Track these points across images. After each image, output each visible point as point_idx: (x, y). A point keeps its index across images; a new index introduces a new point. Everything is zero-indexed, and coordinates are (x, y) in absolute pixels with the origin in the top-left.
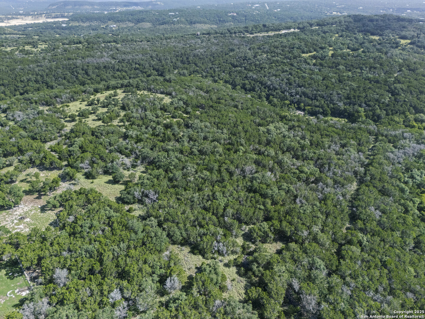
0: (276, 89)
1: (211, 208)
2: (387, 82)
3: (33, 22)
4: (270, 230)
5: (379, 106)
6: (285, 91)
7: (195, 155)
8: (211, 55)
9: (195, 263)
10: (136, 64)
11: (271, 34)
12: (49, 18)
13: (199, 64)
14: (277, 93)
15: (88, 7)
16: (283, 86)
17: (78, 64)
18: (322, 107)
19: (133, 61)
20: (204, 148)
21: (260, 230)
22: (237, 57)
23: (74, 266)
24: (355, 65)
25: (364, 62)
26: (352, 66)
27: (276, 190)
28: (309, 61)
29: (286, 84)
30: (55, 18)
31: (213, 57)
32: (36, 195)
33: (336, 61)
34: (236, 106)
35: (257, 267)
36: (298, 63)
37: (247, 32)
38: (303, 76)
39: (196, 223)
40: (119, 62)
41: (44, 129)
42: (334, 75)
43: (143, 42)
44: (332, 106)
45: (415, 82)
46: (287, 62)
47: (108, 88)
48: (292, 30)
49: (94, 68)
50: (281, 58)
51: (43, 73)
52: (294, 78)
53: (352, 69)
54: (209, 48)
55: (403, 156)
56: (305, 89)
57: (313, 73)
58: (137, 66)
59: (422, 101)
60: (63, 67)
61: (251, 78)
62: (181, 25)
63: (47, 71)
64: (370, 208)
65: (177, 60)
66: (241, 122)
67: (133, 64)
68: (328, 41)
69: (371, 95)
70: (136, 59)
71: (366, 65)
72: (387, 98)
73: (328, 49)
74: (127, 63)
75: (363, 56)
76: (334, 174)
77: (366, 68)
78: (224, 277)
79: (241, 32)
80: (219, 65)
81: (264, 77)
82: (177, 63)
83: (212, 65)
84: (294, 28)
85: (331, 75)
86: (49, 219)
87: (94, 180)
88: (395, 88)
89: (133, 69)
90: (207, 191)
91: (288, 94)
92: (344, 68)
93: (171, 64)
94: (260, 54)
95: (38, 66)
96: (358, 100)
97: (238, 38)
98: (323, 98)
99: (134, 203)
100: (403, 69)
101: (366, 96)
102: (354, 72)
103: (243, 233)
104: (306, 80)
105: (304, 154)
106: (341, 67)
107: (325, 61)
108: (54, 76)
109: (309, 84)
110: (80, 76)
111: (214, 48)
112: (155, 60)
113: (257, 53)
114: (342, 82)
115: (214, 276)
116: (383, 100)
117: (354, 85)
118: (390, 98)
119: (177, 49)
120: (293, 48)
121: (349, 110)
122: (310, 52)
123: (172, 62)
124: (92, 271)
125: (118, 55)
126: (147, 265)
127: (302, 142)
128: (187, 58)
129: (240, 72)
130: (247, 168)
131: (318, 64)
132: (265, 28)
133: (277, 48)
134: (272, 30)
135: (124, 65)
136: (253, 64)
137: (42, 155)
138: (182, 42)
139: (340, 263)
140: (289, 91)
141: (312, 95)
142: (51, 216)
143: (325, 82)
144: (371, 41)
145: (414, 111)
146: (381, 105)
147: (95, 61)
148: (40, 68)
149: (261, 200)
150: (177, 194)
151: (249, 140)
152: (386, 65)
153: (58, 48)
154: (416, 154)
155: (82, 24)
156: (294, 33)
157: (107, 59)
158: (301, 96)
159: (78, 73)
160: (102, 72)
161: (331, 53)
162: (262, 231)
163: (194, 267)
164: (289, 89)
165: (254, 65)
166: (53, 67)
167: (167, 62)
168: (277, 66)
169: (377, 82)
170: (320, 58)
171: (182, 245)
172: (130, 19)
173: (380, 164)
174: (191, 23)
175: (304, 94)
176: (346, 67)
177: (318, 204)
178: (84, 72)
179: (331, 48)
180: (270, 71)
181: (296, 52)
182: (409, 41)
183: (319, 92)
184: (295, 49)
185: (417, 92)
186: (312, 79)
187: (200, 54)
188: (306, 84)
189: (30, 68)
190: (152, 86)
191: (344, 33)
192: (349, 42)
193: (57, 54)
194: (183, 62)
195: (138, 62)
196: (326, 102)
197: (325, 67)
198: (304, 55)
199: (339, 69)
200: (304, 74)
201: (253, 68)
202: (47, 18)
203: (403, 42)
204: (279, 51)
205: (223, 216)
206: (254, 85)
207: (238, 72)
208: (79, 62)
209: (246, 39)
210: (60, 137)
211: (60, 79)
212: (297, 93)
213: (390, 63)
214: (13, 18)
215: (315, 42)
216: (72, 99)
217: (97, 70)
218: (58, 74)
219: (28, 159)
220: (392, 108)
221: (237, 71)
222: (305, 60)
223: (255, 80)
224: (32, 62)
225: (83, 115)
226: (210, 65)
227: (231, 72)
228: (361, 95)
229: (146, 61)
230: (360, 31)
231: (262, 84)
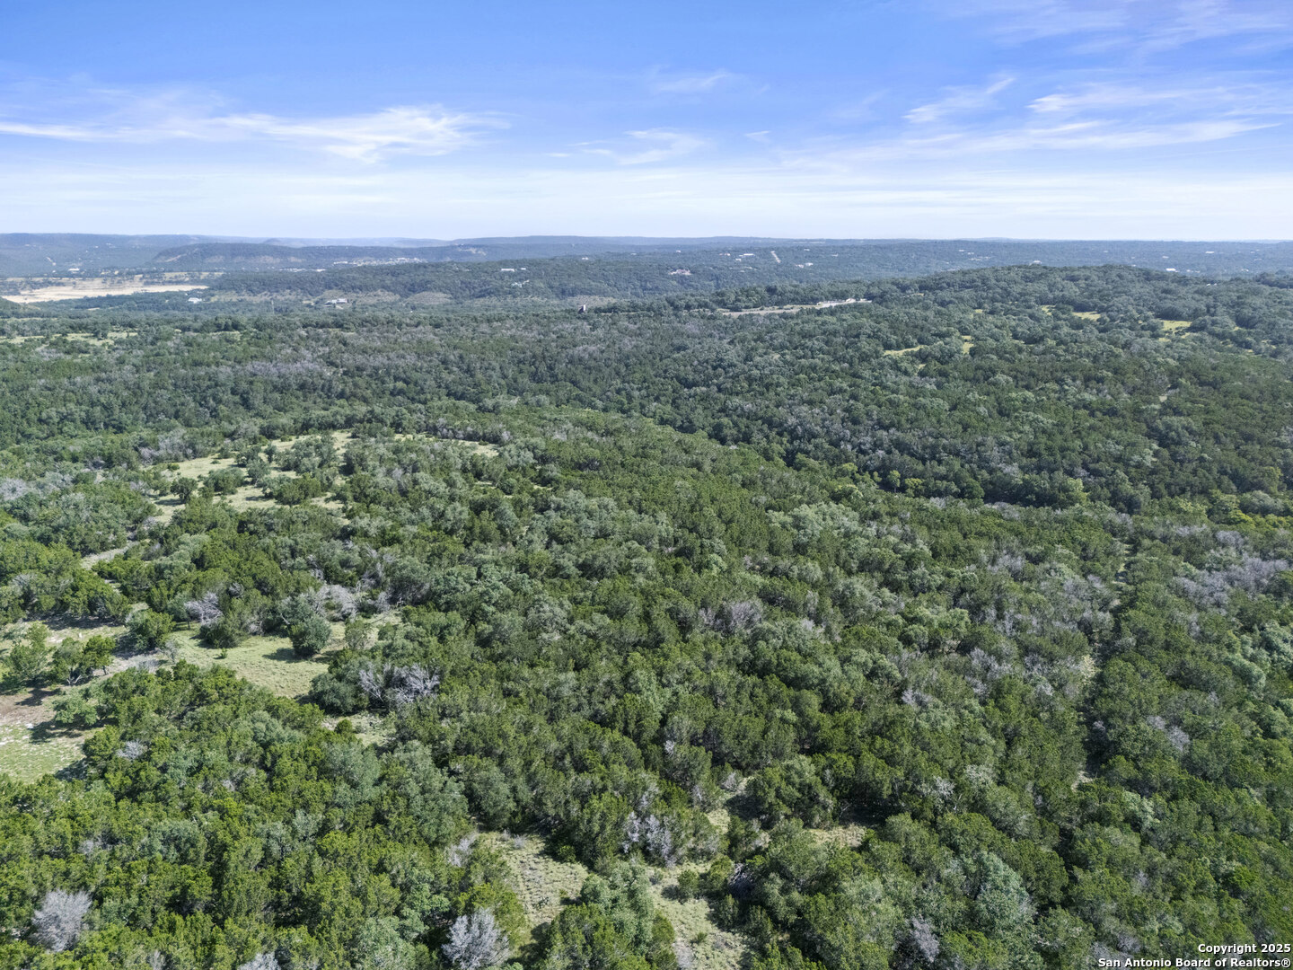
0: (815, 437)
1: (618, 717)
2: (1141, 412)
3: (103, 294)
4: (823, 780)
5: (1126, 473)
6: (842, 439)
7: (568, 577)
8: (619, 361)
9: (559, 886)
10: (396, 379)
11: (791, 309)
12: (153, 283)
13: (584, 384)
14: (816, 447)
15: (270, 259)
16: (836, 426)
17: (222, 378)
18: (957, 480)
19: (388, 373)
20: (595, 557)
21: (788, 780)
22: (696, 363)
23: (117, 883)
24: (1041, 374)
25: (1066, 366)
26: (1033, 375)
27: (833, 664)
28: (904, 365)
29: (843, 422)
30: (170, 282)
31: (627, 366)
32: (25, 694)
33: (985, 364)
34: (698, 466)
35: (784, 891)
36: (873, 370)
37: (723, 304)
38: (890, 401)
39: (568, 760)
40: (345, 373)
41: (85, 514)
42: (984, 398)
43: (421, 327)
44: (985, 475)
45: (1223, 413)
46: (842, 370)
47: (305, 428)
48: (851, 301)
49: (270, 388)
50: (823, 360)
51: (112, 398)
52: (866, 405)
53: (1032, 381)
54: (614, 343)
55: (1228, 587)
56: (899, 434)
57: (921, 393)
58: (400, 384)
59: (1253, 459)
60: (175, 385)
61: (739, 411)
62: (535, 299)
63: (125, 394)
64: (1151, 719)
65: (521, 372)
66: (713, 500)
67: (387, 379)
68: (957, 319)
69: (1100, 445)
70: (397, 367)
71: (1073, 374)
72: (1148, 455)
73: (959, 338)
74: (370, 376)
75: (1060, 352)
76: (1017, 626)
77: (1074, 379)
78: (664, 929)
79: (706, 305)
80: (644, 382)
81: (777, 406)
82: (520, 380)
83: (623, 382)
84: (857, 297)
85: (974, 397)
86: (58, 760)
87: (230, 652)
88: (1169, 427)
89: (388, 392)
90: (605, 669)
91: (849, 447)
92: (1011, 379)
93: (503, 382)
94: (760, 351)
95: (98, 380)
96: (1064, 457)
97: (696, 320)
98: (957, 454)
99: (356, 710)
100: (1183, 381)
101: (1086, 448)
102: (1042, 389)
103: (729, 796)
104: (900, 409)
105: (917, 576)
106: (1001, 378)
107: (951, 365)
108: (145, 408)
109: (911, 421)
110: (222, 407)
111: (628, 344)
112: (455, 369)
113: (754, 349)
114: (1008, 416)
115: (628, 916)
116: (1136, 458)
117: (1047, 421)
118: (1156, 454)
119: (520, 344)
120: (857, 336)
121: (1039, 486)
122: (908, 346)
123: (505, 377)
124: (180, 904)
125: (346, 356)
126: (385, 880)
127: (908, 547)
128: (550, 368)
129: (704, 398)
130: (738, 608)
131: (933, 373)
132: (774, 295)
133: (810, 336)
134: (793, 301)
135: (360, 381)
136: (742, 377)
137: (66, 580)
138: (535, 326)
139: (1073, 879)
140: (854, 439)
141: (924, 448)
142: (67, 750)
143: (957, 413)
144: (1078, 325)
145: (1234, 487)
146: (1132, 470)
147: (274, 370)
148: (108, 386)
149: (787, 693)
150: (503, 677)
151: (739, 543)
152: (1131, 371)
153: (168, 339)
154: (1265, 581)
155: (247, 298)
156: (856, 307)
157: (310, 366)
158: (889, 452)
159: (219, 402)
160: (294, 400)
161: (966, 347)
162: (793, 785)
163: (556, 900)
164: (853, 433)
165: (746, 379)
166: (146, 385)
167: (491, 376)
168: (812, 379)
169: (1112, 412)
170: (937, 359)
171: (516, 830)
172: (388, 282)
173: (1162, 605)
174: (563, 293)
175: (901, 446)
176: (1015, 377)
177: (978, 708)
178: (237, 398)
179: (968, 337)
180: (792, 392)
181: (865, 345)
182: (1187, 324)
183: (944, 441)
184: (863, 338)
185: (1234, 436)
186: (917, 407)
187: (587, 357)
188: (903, 419)
189: (75, 384)
190: (442, 420)
191: (998, 305)
192: (1013, 323)
193: (162, 351)
194: (535, 377)
195: (403, 376)
196: (967, 466)
197: (955, 378)
198: (889, 353)
199: (994, 384)
200: (893, 397)
201: (742, 387)
202: (147, 284)
203: (1168, 325)
204: (817, 344)
205: (659, 740)
206: (747, 427)
207: (698, 398)
208: (225, 372)
209: (718, 322)
210: (134, 539)
211: (162, 417)
212: (877, 445)
213: (1141, 366)
214: (47, 284)
215: (920, 323)
216: (190, 451)
217: (277, 395)
218: (156, 402)
219: (19, 592)
220: (1168, 480)
221: (696, 394)
222: (895, 363)
223: (752, 417)
224: (82, 369)
225: (218, 485)
226: (617, 383)
227: (679, 398)
228: (1070, 444)
229: (429, 372)
230: (1042, 302)
231: (771, 424)
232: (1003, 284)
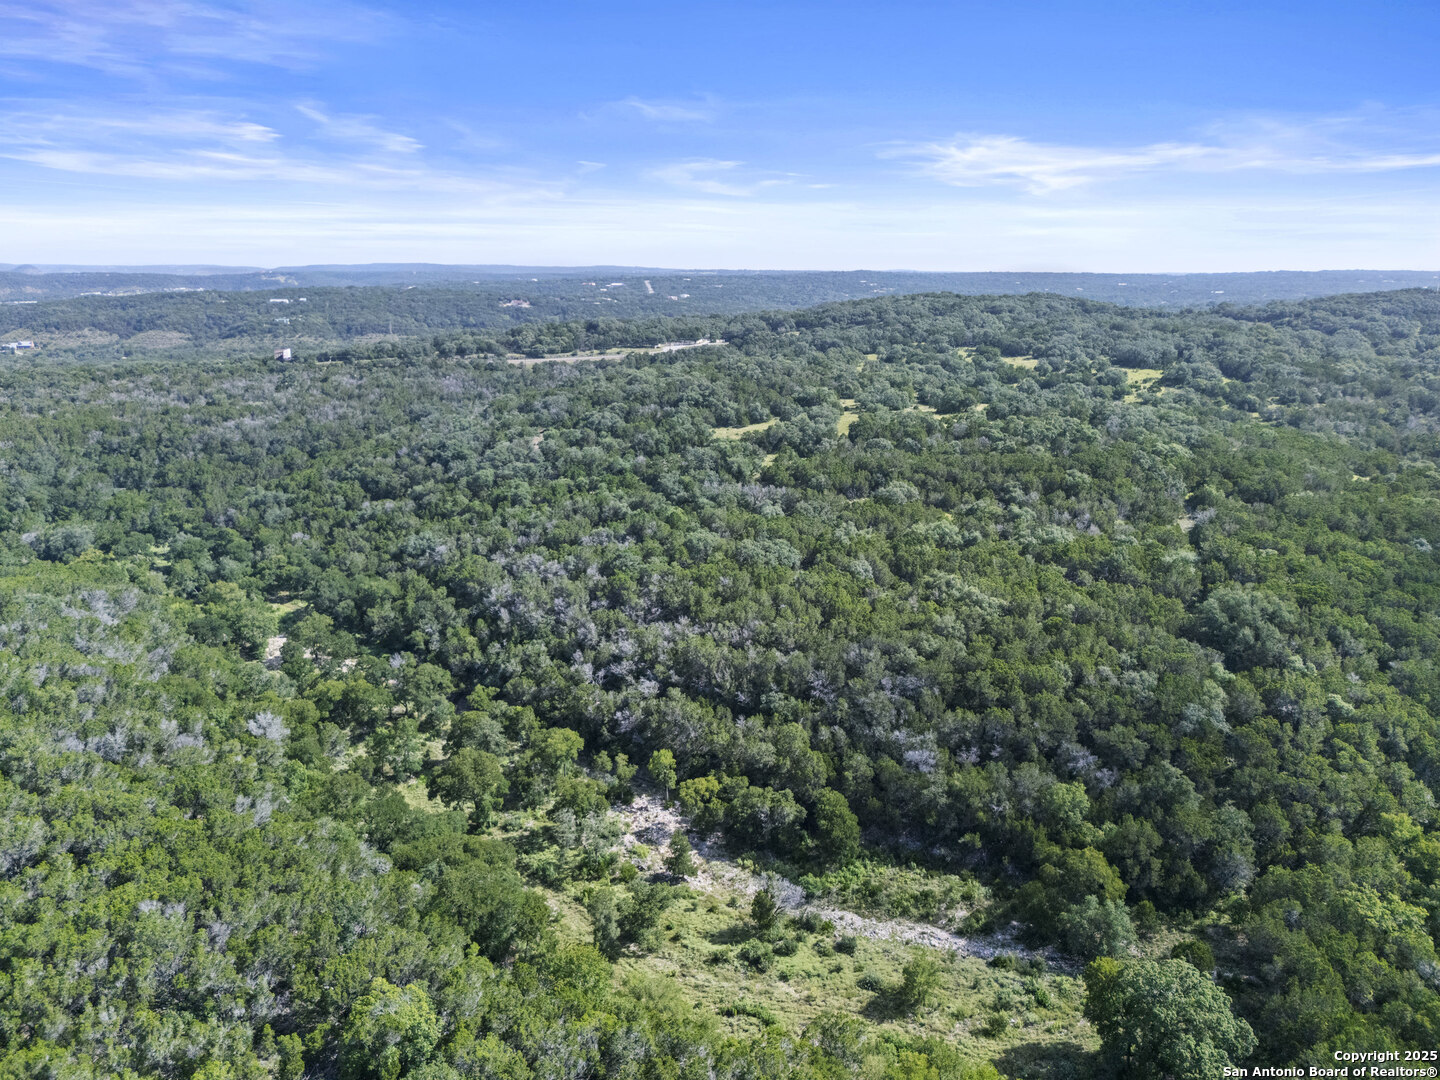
0: (530, 634)
2: (1167, 569)
5: (1181, 761)
6: (581, 645)
8: (301, 444)
11: (614, 355)
16: (573, 611)
18: (798, 782)
22: (404, 450)
24: (968, 477)
25: (1008, 460)
26: (953, 480)
28: (738, 460)
29: (593, 597)
33: (871, 458)
36: (684, 470)
37: (516, 347)
38: (690, 547)
42: (867, 534)
44: (860, 761)
45: (1322, 573)
46: (635, 470)
48: (702, 342)
50: (608, 448)
52: (647, 556)
53: (953, 493)
54: (303, 412)
56: (693, 634)
57: (753, 524)
61: (423, 560)
68: (836, 372)
69: (1106, 670)
71: (1025, 477)
72: (1213, 693)
73: (835, 405)
75: (996, 433)
77: (1026, 490)
79: (489, 349)
80: (307, 487)
84: (712, 338)
85: (849, 532)
88: (1232, 611)
91: (588, 669)
92: (915, 491)
94: (515, 430)
96: (1035, 711)
97: (463, 371)
98: (805, 694)
100: (1215, 491)
101: (1079, 680)
102: (971, 512)
104: (705, 569)
106: (898, 488)
107: (817, 459)
109: (724, 597)
111: (328, 415)
113: (506, 426)
114: (911, 578)
116: (1193, 710)
117: (987, 597)
120: (675, 404)
121: (987, 809)
122: (754, 420)
129: (384, 525)
131: (784, 476)
132: (597, 335)
133: (599, 401)
134: (623, 343)
136: (464, 481)
141: (738, 673)
143: (814, 577)
144: (1009, 378)
146: (1191, 747)
152: (1121, 472)
156: (704, 350)
158: (663, 689)
161: (844, 423)
165: (469, 485)
168: (579, 487)
169: (1111, 572)
170: (796, 447)
172: (102, 318)
175: (690, 677)
176: (922, 485)
179: (850, 403)
180: (532, 517)
181: (684, 421)
182: (1157, 374)
183: (778, 655)
184: (684, 406)
185: (1367, 635)
186: (742, 561)
187: (237, 437)
188: (706, 594)
191: (899, 347)
192: (920, 377)
196: (825, 732)
197: (819, 488)
198: (721, 433)
199: (888, 501)
200: (702, 535)
201: (455, 503)
203: (1133, 376)
204: (608, 417)
206: (420, 601)
207: (373, 524)
209: (497, 374)
212: (644, 665)
213: (1136, 461)
215: (779, 379)
221: (373, 517)
222: (724, 454)
223: (437, 574)
227: (344, 523)
228: (1043, 671)
230: (958, 342)
231: (461, 594)
232: (905, 318)
